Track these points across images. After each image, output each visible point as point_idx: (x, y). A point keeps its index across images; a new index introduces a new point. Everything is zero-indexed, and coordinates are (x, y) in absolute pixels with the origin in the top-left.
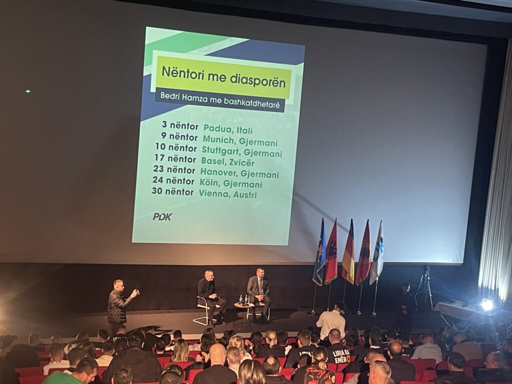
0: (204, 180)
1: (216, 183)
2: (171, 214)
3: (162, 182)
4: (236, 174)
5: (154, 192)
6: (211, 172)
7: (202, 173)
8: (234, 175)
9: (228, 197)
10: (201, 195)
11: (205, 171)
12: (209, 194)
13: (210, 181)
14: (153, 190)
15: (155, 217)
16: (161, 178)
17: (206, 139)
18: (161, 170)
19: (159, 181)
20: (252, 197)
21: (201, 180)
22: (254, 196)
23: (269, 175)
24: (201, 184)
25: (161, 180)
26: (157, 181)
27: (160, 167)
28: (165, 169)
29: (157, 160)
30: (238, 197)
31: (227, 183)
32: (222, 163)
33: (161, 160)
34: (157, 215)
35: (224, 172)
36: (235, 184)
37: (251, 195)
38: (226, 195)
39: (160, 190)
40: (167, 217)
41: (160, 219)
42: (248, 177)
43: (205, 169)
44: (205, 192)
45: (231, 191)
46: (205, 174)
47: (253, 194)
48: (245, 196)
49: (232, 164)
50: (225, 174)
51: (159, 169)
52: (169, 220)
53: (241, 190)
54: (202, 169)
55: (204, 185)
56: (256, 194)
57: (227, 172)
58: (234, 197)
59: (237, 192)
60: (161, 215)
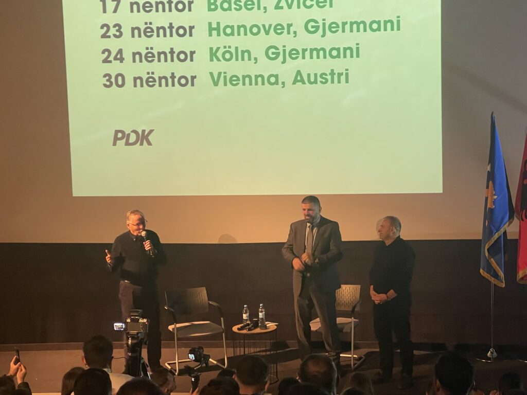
0: (218, 49)
1: (246, 55)
2: (151, 131)
3: (122, 60)
4: (292, 29)
5: (108, 83)
6: (231, 30)
7: (210, 35)
8: (289, 33)
9: (280, 85)
10: (216, 84)
11: (218, 29)
12: (234, 80)
13: (233, 50)
14: (104, 81)
15: (116, 139)
16: (120, 51)
18: (118, 34)
19: (115, 58)
20: (339, 82)
21: (211, 49)
22: (343, 78)
23: (377, 26)
24: (212, 60)
25: (120, 57)
26: (111, 58)
27: (115, 26)
28: (126, 31)
29: (105, 11)
30: (304, 83)
31: (273, 53)
32: (256, 6)
33: (115, 11)
34: (120, 135)
35: (264, 26)
36: (294, 54)
37: (336, 77)
38: (274, 80)
39: (120, 78)
40: (143, 138)
41: (127, 144)
42: (323, 36)
43: (218, 24)
44: (223, 75)
45: (286, 70)
46: (219, 35)
47: (340, 75)
48: (319, 79)
49: (282, 8)
50: (267, 33)
51: (113, 31)
52: (149, 143)
53: (308, 66)
54: (210, 24)
55: (218, 60)
56: (347, 74)
57: (270, 26)
58: (294, 83)
59: (299, 73)
60: (129, 135)
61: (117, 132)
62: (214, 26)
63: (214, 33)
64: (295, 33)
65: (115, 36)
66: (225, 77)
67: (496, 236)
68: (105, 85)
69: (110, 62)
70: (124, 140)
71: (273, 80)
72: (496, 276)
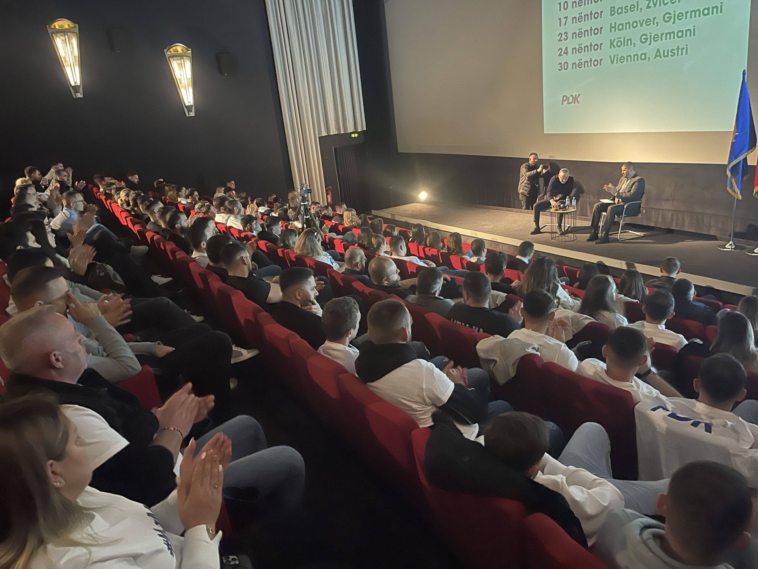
0: (614, 40)
1: (629, 42)
2: (579, 95)
4: (656, 21)
5: (560, 68)
6: (622, 27)
7: (611, 31)
8: (654, 24)
9: (647, 60)
10: (612, 62)
11: (615, 27)
13: (622, 40)
15: (563, 100)
16: (567, 48)
19: (564, 53)
20: (682, 54)
21: (611, 40)
22: (684, 51)
23: (707, 11)
24: (611, 48)
25: (566, 52)
26: (562, 53)
27: (564, 34)
28: (570, 35)
29: (560, 26)
30: (661, 57)
31: (644, 39)
32: (636, 8)
33: (565, 25)
34: (565, 98)
35: (640, 21)
37: (680, 51)
39: (566, 65)
40: (576, 99)
41: (568, 103)
42: (674, 23)
43: (615, 23)
44: (616, 56)
45: (650, 49)
46: (615, 31)
47: (683, 49)
48: (670, 54)
49: (650, 7)
50: (641, 25)
51: (564, 37)
52: (578, 103)
53: (663, 45)
54: (611, 24)
55: (614, 47)
56: (687, 48)
57: (643, 20)
58: (655, 58)
59: (658, 50)
60: (569, 98)
61: (564, 96)
62: (613, 25)
63: (613, 30)
65: (564, 39)
66: (617, 58)
68: (559, 70)
69: (562, 55)
70: (567, 101)
71: (643, 57)
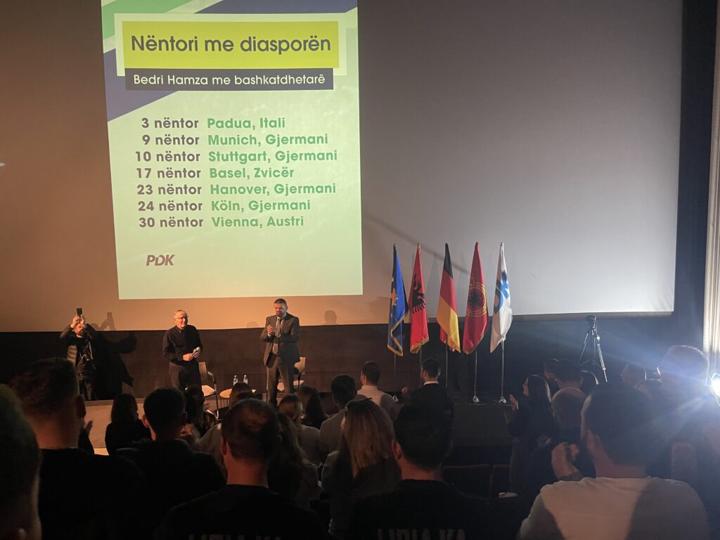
0: (217, 202)
1: (236, 206)
2: (173, 256)
3: (152, 209)
4: (266, 190)
5: (143, 224)
6: (226, 191)
7: (212, 193)
8: (264, 193)
9: (259, 226)
10: (216, 225)
11: (217, 189)
12: (228, 223)
13: (227, 203)
14: (140, 222)
15: (149, 261)
16: (151, 203)
17: (213, 140)
18: (149, 191)
19: (148, 208)
20: (297, 224)
21: (213, 202)
22: (300, 222)
23: (320, 189)
24: (213, 209)
25: (151, 207)
26: (145, 208)
27: (147, 187)
28: (155, 190)
29: (140, 177)
30: (275, 225)
31: (254, 206)
32: (242, 175)
33: (147, 177)
34: (151, 259)
35: (248, 188)
36: (268, 206)
37: (295, 222)
38: (255, 223)
39: (151, 221)
40: (167, 260)
41: (157, 264)
42: (287, 195)
43: (217, 186)
44: (221, 219)
45: (263, 216)
46: (218, 193)
47: (298, 220)
48: (284, 223)
49: (259, 176)
50: (250, 192)
51: (146, 190)
52: (172, 264)
53: (277, 214)
54: (212, 186)
55: (218, 209)
56: (302, 220)
57: (252, 188)
58: (268, 225)
59: (271, 218)
60: (157, 259)
61: (149, 256)
62: (215, 187)
63: (215, 192)
64: (268, 193)
65: (147, 193)
66: (222, 221)
67: (397, 324)
68: (141, 226)
69: (144, 210)
70: (155, 262)
72: (397, 349)
